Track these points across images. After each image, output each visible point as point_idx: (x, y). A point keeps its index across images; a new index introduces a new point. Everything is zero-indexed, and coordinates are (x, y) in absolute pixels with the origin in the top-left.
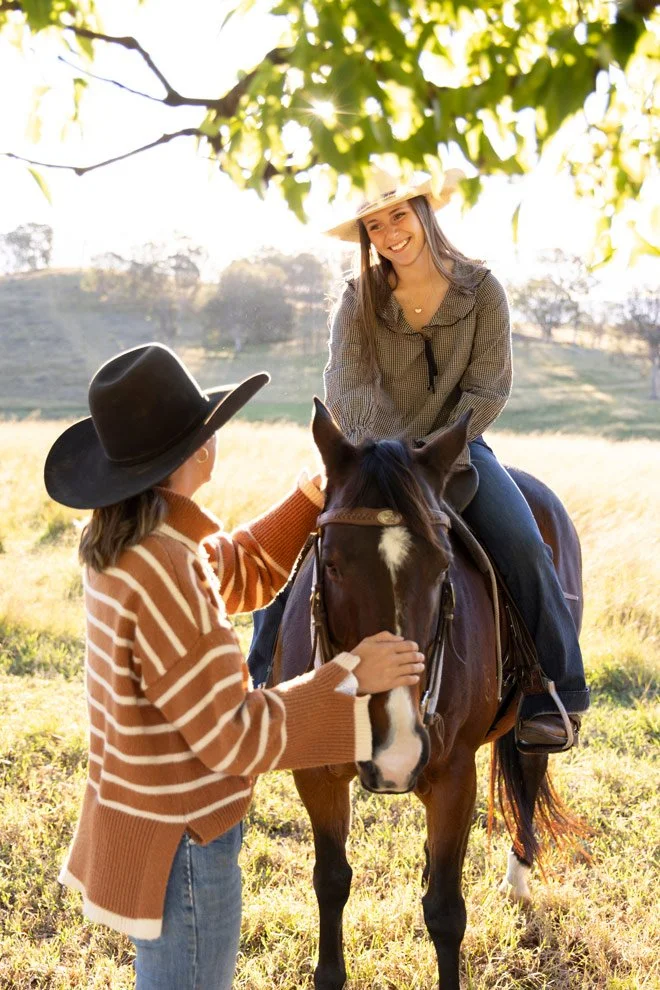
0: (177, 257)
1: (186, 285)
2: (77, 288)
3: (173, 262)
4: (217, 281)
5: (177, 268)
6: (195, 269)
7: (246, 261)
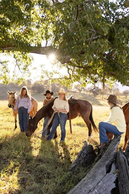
0: (28, 80)
1: (29, 84)
2: (13, 84)
3: (27, 81)
4: (33, 84)
5: (28, 82)
6: (30, 82)
7: (38, 81)
